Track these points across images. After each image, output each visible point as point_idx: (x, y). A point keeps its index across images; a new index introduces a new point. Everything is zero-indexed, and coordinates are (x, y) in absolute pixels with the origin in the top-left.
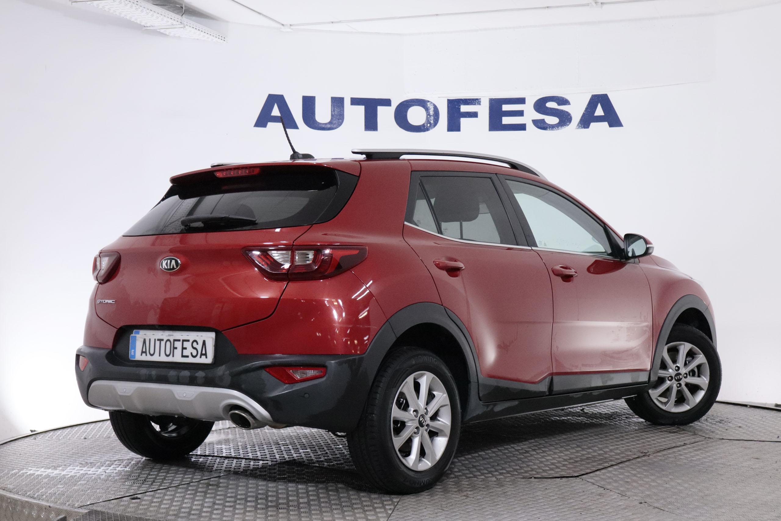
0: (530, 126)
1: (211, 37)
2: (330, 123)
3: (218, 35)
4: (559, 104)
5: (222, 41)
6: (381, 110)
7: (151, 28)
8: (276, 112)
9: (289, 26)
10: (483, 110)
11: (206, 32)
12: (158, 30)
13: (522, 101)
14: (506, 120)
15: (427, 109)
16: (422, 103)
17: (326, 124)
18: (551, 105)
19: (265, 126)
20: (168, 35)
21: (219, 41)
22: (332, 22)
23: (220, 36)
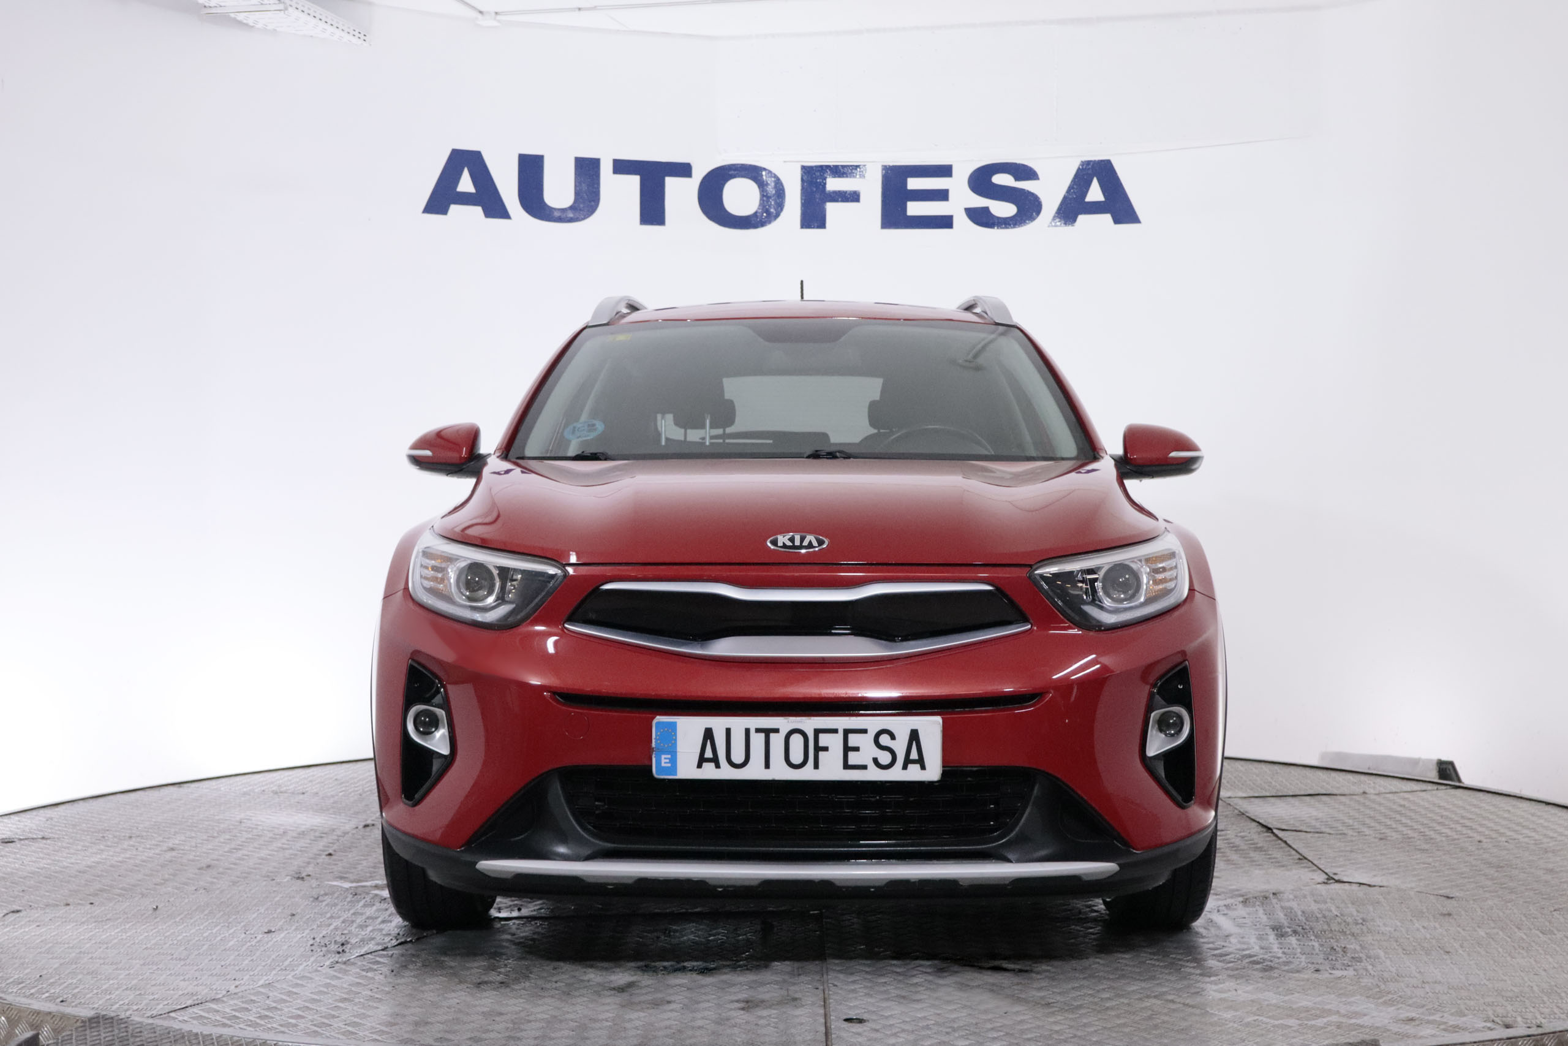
0: (961, 221)
1: (338, 33)
2: (571, 208)
3: (352, 28)
4: (1017, 179)
5: (361, 42)
6: (672, 184)
7: (219, 10)
8: (466, 184)
9: (493, 14)
10: (871, 188)
11: (330, 22)
12: (232, 15)
13: (945, 171)
14: (915, 208)
15: (762, 185)
16: (752, 172)
17: (563, 210)
18: (1002, 179)
19: (444, 211)
20: (253, 27)
21: (355, 40)
22: (579, 9)
23: (357, 31)
